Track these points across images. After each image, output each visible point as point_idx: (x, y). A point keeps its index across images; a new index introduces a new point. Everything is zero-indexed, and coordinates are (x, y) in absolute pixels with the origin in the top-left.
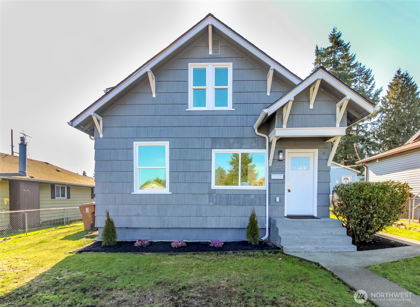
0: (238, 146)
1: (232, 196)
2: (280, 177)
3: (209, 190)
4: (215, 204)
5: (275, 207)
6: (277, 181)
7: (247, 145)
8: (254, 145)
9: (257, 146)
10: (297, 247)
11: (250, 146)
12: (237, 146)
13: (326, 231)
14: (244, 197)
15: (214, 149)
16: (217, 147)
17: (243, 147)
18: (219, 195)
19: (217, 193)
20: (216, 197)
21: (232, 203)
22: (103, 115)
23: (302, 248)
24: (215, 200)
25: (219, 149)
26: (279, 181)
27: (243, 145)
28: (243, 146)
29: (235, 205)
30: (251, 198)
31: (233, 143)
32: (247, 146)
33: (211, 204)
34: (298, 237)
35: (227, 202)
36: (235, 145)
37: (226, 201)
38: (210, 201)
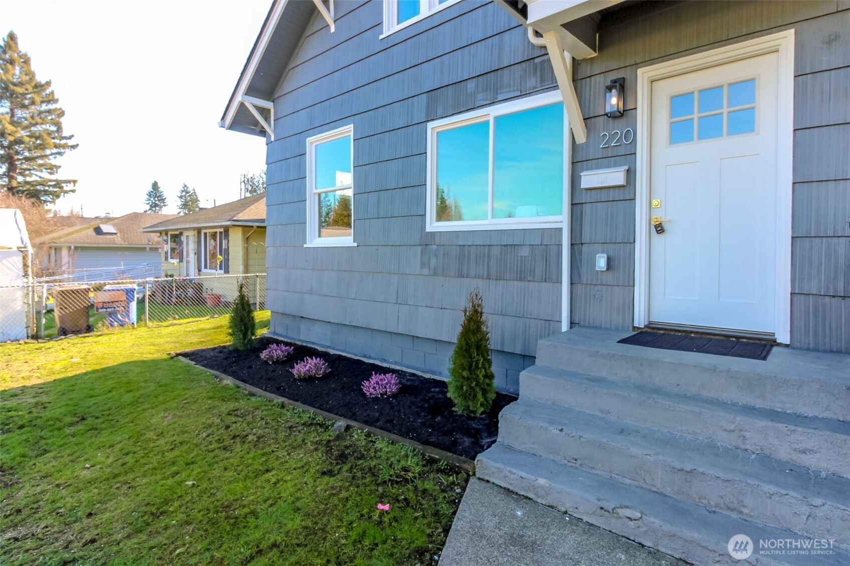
0: (486, 100)
1: (473, 249)
2: (615, 176)
3: (422, 234)
4: (434, 273)
5: (599, 288)
6: (604, 196)
7: (512, 89)
8: (532, 82)
9: (538, 85)
10: (523, 474)
11: (517, 90)
12: (483, 100)
13: (731, 431)
14: (501, 254)
15: (433, 120)
16: (439, 114)
17: (500, 97)
18: (443, 247)
19: (437, 241)
20: (436, 255)
21: (472, 272)
22: (275, 97)
23: (542, 487)
24: (433, 261)
25: (442, 118)
26: (613, 195)
27: (499, 91)
28: (500, 93)
29: (476, 277)
30: (522, 257)
31: (474, 93)
32: (510, 91)
33: (426, 271)
34: (562, 430)
35: (459, 267)
36: (480, 96)
37: (457, 266)
38: (423, 265)
